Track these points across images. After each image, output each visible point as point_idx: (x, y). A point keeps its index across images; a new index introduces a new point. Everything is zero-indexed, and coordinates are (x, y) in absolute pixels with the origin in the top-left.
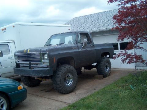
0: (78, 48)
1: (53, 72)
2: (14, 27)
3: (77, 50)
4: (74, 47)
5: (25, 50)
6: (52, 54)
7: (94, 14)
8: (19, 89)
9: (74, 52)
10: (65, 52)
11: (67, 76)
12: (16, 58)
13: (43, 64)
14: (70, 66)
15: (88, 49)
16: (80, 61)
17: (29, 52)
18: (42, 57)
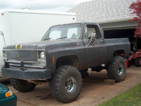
0: (84, 44)
1: (51, 74)
2: (3, 14)
3: (82, 47)
4: (78, 43)
5: (16, 46)
6: (50, 51)
8: (7, 95)
9: (79, 50)
10: (67, 49)
11: (68, 80)
12: (4, 55)
13: (39, 64)
14: (73, 68)
15: (96, 46)
16: (85, 62)
17: (21, 48)
18: (38, 56)
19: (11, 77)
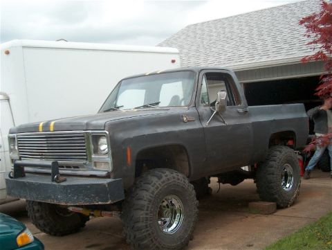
0: (200, 118)
1: (125, 192)
2: (7, 53)
3: (197, 126)
4: (187, 115)
5: (41, 125)
6: (121, 136)
7: (248, 14)
8: (19, 242)
10: (160, 130)
11: (165, 204)
12: (12, 147)
13: (95, 166)
14: (175, 175)
15: (229, 122)
16: (204, 160)
17: (52, 129)
18: (92, 147)
19: (29, 199)
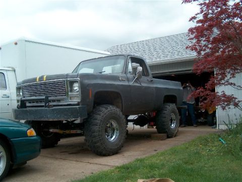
2: (16, 44)
3: (126, 83)
4: (122, 77)
5: (38, 78)
6: (87, 82)
8: (28, 134)
9: (122, 85)
10: (108, 82)
11: (108, 125)
12: (18, 93)
13: (71, 99)
14: (115, 108)
16: (130, 103)
17: (45, 79)
18: (69, 88)
